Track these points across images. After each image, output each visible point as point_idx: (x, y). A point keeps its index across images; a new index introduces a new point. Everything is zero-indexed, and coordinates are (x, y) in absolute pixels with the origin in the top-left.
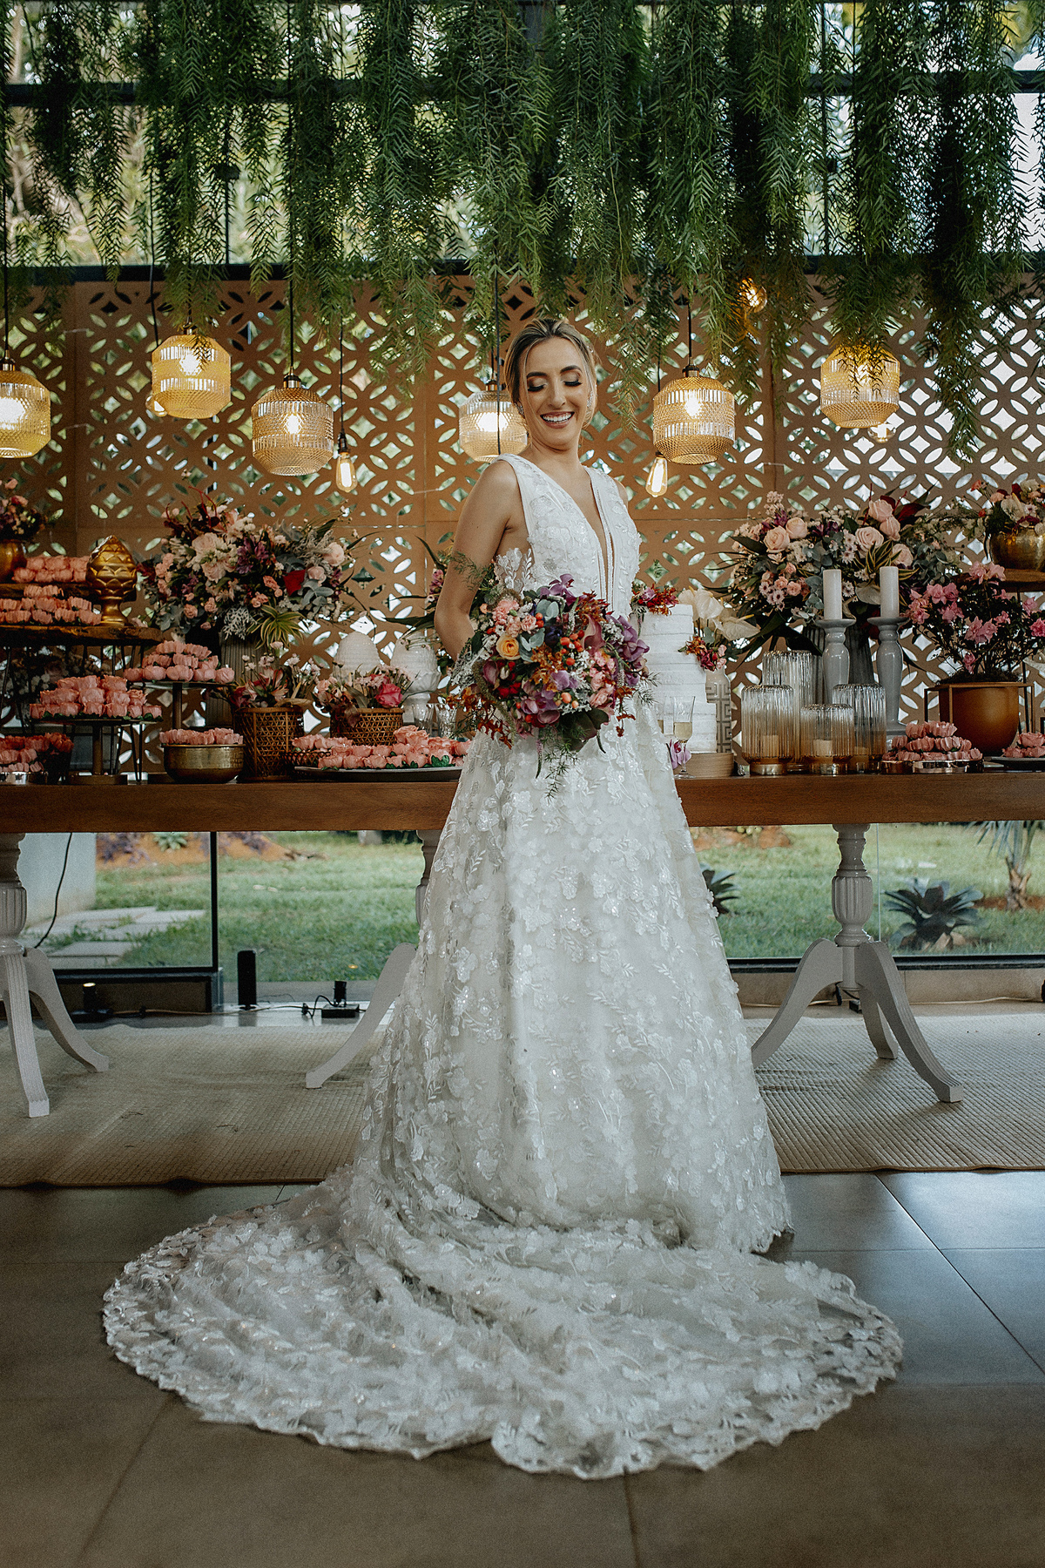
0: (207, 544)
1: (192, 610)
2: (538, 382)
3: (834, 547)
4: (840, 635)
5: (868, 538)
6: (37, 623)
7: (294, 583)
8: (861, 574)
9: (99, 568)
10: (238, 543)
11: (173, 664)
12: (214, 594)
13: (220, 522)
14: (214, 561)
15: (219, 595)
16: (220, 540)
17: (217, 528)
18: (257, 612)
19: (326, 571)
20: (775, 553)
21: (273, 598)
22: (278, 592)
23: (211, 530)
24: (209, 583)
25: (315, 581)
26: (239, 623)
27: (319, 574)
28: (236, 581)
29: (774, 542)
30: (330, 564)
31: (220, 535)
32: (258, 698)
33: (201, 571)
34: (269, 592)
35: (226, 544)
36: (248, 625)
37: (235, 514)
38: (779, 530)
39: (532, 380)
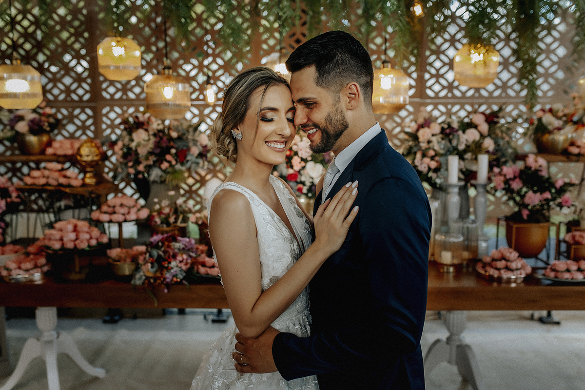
0: (140, 136)
1: (132, 171)
2: (270, 115)
3: (454, 143)
4: (456, 190)
5: (472, 135)
6: (50, 185)
7: (182, 157)
8: (468, 156)
9: (81, 156)
10: (155, 135)
11: (114, 213)
12: (143, 162)
13: (146, 124)
14: (141, 146)
15: (145, 163)
16: (146, 133)
17: (145, 127)
18: (164, 171)
19: (199, 149)
20: (424, 143)
21: (171, 165)
22: (174, 162)
23: (142, 128)
24: (140, 156)
25: (193, 155)
26: (157, 176)
27: (195, 151)
28: (153, 156)
29: (423, 136)
30: (201, 145)
31: (146, 130)
32: (162, 223)
33: (136, 150)
34: (169, 162)
35: (149, 135)
36: (161, 177)
37: (153, 119)
38: (426, 130)
39: (265, 113)
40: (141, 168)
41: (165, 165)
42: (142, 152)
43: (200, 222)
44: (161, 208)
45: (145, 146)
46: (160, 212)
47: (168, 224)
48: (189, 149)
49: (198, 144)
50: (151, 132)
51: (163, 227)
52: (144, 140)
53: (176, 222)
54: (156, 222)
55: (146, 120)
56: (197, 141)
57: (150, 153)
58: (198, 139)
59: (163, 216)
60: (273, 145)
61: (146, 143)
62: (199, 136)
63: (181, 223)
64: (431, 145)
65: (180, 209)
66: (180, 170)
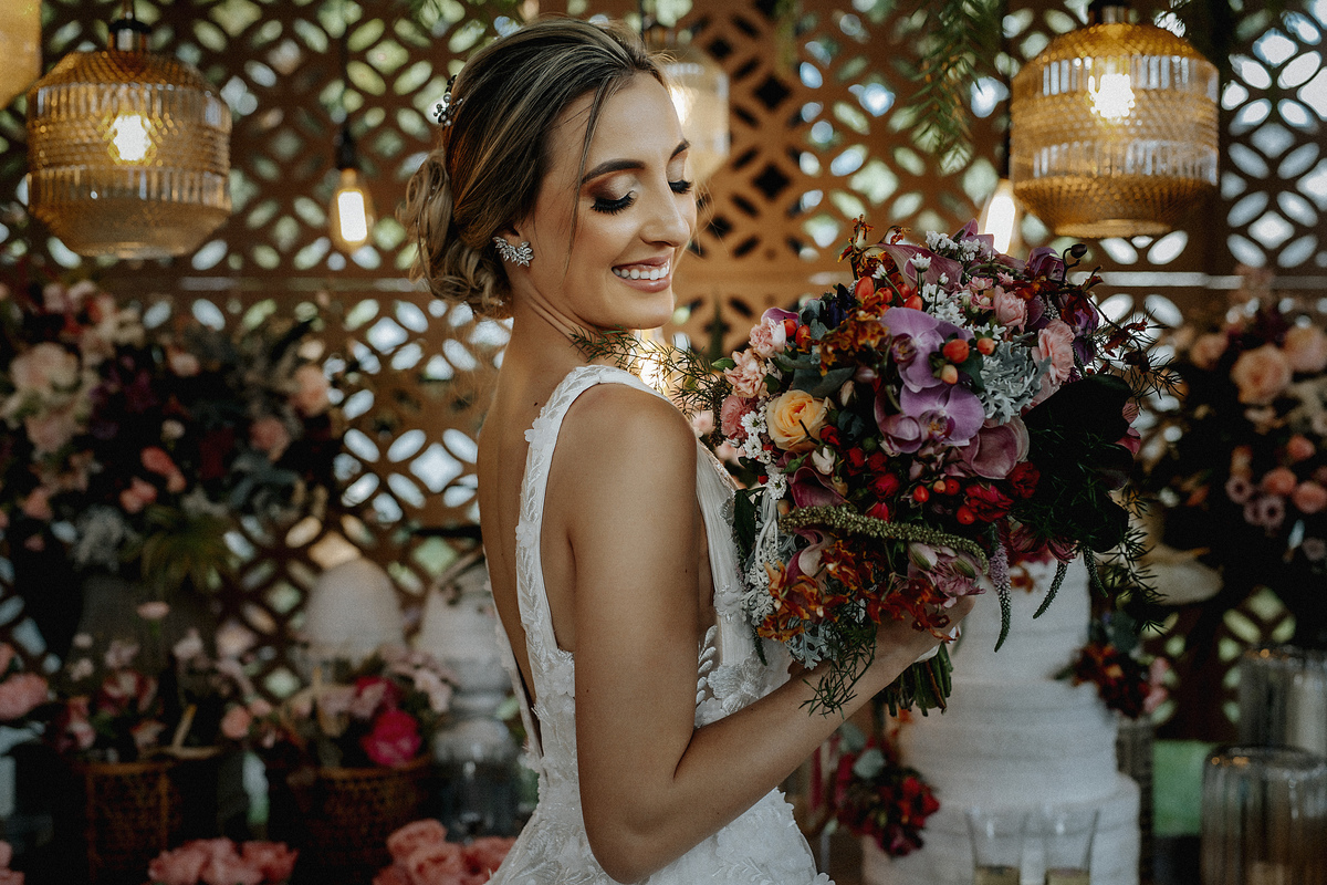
0: (43, 370)
2: (621, 185)
7: (211, 458)
10: (103, 366)
12: (45, 478)
13: (72, 323)
14: (43, 414)
15: (52, 484)
16: (73, 360)
17: (66, 335)
18: (135, 520)
19: (288, 431)
20: (1260, 408)
21: (165, 497)
22: (176, 482)
23: (54, 339)
24: (37, 456)
25: (263, 453)
26: (104, 541)
27: (275, 436)
28: (88, 456)
29: (1257, 379)
30: (300, 412)
31: (73, 349)
32: (101, 742)
33: (23, 430)
34: (158, 480)
35: (80, 367)
36: (122, 543)
37: (106, 305)
38: (1270, 353)
39: (604, 182)
40: (36, 504)
41: (138, 495)
42: (48, 435)
43: (269, 741)
44: (103, 674)
45: (59, 411)
46: (94, 690)
47: (129, 752)
48: (244, 430)
49: (288, 410)
50: (91, 359)
51: (104, 759)
52: (55, 388)
53: (165, 738)
54: (73, 737)
55: (77, 308)
56: (283, 397)
57: (78, 443)
58: (288, 386)
59: (107, 713)
60: (635, 273)
61: (63, 399)
62: (291, 374)
63: (187, 743)
64: (1295, 416)
65: (185, 681)
66: (207, 516)
